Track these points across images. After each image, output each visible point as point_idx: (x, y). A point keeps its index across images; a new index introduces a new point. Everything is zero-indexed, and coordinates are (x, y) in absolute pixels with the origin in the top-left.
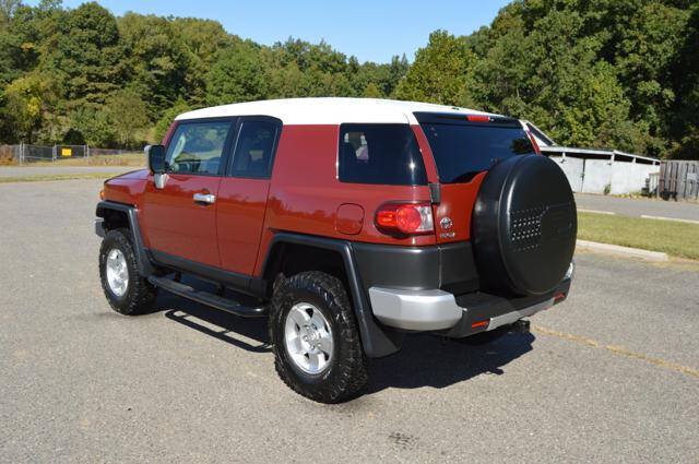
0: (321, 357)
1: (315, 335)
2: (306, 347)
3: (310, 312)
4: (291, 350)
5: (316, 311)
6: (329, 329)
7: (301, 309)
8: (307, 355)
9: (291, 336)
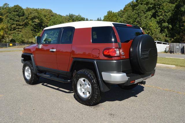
0: (88, 93)
1: (86, 87)
2: (83, 90)
3: (84, 80)
4: (79, 91)
5: (86, 80)
6: (90, 85)
7: (82, 80)
8: (84, 93)
9: (79, 87)
